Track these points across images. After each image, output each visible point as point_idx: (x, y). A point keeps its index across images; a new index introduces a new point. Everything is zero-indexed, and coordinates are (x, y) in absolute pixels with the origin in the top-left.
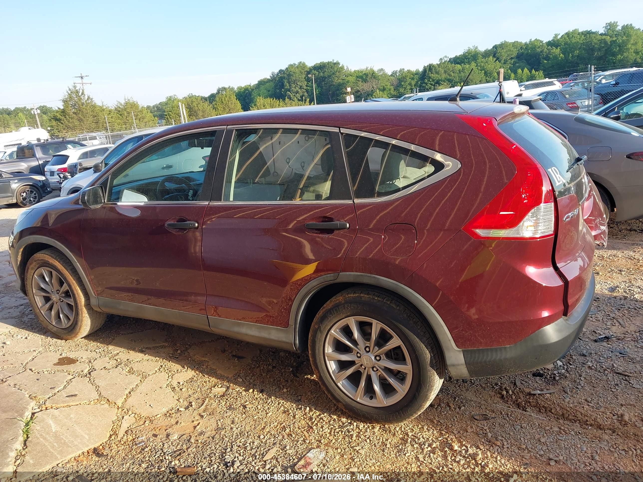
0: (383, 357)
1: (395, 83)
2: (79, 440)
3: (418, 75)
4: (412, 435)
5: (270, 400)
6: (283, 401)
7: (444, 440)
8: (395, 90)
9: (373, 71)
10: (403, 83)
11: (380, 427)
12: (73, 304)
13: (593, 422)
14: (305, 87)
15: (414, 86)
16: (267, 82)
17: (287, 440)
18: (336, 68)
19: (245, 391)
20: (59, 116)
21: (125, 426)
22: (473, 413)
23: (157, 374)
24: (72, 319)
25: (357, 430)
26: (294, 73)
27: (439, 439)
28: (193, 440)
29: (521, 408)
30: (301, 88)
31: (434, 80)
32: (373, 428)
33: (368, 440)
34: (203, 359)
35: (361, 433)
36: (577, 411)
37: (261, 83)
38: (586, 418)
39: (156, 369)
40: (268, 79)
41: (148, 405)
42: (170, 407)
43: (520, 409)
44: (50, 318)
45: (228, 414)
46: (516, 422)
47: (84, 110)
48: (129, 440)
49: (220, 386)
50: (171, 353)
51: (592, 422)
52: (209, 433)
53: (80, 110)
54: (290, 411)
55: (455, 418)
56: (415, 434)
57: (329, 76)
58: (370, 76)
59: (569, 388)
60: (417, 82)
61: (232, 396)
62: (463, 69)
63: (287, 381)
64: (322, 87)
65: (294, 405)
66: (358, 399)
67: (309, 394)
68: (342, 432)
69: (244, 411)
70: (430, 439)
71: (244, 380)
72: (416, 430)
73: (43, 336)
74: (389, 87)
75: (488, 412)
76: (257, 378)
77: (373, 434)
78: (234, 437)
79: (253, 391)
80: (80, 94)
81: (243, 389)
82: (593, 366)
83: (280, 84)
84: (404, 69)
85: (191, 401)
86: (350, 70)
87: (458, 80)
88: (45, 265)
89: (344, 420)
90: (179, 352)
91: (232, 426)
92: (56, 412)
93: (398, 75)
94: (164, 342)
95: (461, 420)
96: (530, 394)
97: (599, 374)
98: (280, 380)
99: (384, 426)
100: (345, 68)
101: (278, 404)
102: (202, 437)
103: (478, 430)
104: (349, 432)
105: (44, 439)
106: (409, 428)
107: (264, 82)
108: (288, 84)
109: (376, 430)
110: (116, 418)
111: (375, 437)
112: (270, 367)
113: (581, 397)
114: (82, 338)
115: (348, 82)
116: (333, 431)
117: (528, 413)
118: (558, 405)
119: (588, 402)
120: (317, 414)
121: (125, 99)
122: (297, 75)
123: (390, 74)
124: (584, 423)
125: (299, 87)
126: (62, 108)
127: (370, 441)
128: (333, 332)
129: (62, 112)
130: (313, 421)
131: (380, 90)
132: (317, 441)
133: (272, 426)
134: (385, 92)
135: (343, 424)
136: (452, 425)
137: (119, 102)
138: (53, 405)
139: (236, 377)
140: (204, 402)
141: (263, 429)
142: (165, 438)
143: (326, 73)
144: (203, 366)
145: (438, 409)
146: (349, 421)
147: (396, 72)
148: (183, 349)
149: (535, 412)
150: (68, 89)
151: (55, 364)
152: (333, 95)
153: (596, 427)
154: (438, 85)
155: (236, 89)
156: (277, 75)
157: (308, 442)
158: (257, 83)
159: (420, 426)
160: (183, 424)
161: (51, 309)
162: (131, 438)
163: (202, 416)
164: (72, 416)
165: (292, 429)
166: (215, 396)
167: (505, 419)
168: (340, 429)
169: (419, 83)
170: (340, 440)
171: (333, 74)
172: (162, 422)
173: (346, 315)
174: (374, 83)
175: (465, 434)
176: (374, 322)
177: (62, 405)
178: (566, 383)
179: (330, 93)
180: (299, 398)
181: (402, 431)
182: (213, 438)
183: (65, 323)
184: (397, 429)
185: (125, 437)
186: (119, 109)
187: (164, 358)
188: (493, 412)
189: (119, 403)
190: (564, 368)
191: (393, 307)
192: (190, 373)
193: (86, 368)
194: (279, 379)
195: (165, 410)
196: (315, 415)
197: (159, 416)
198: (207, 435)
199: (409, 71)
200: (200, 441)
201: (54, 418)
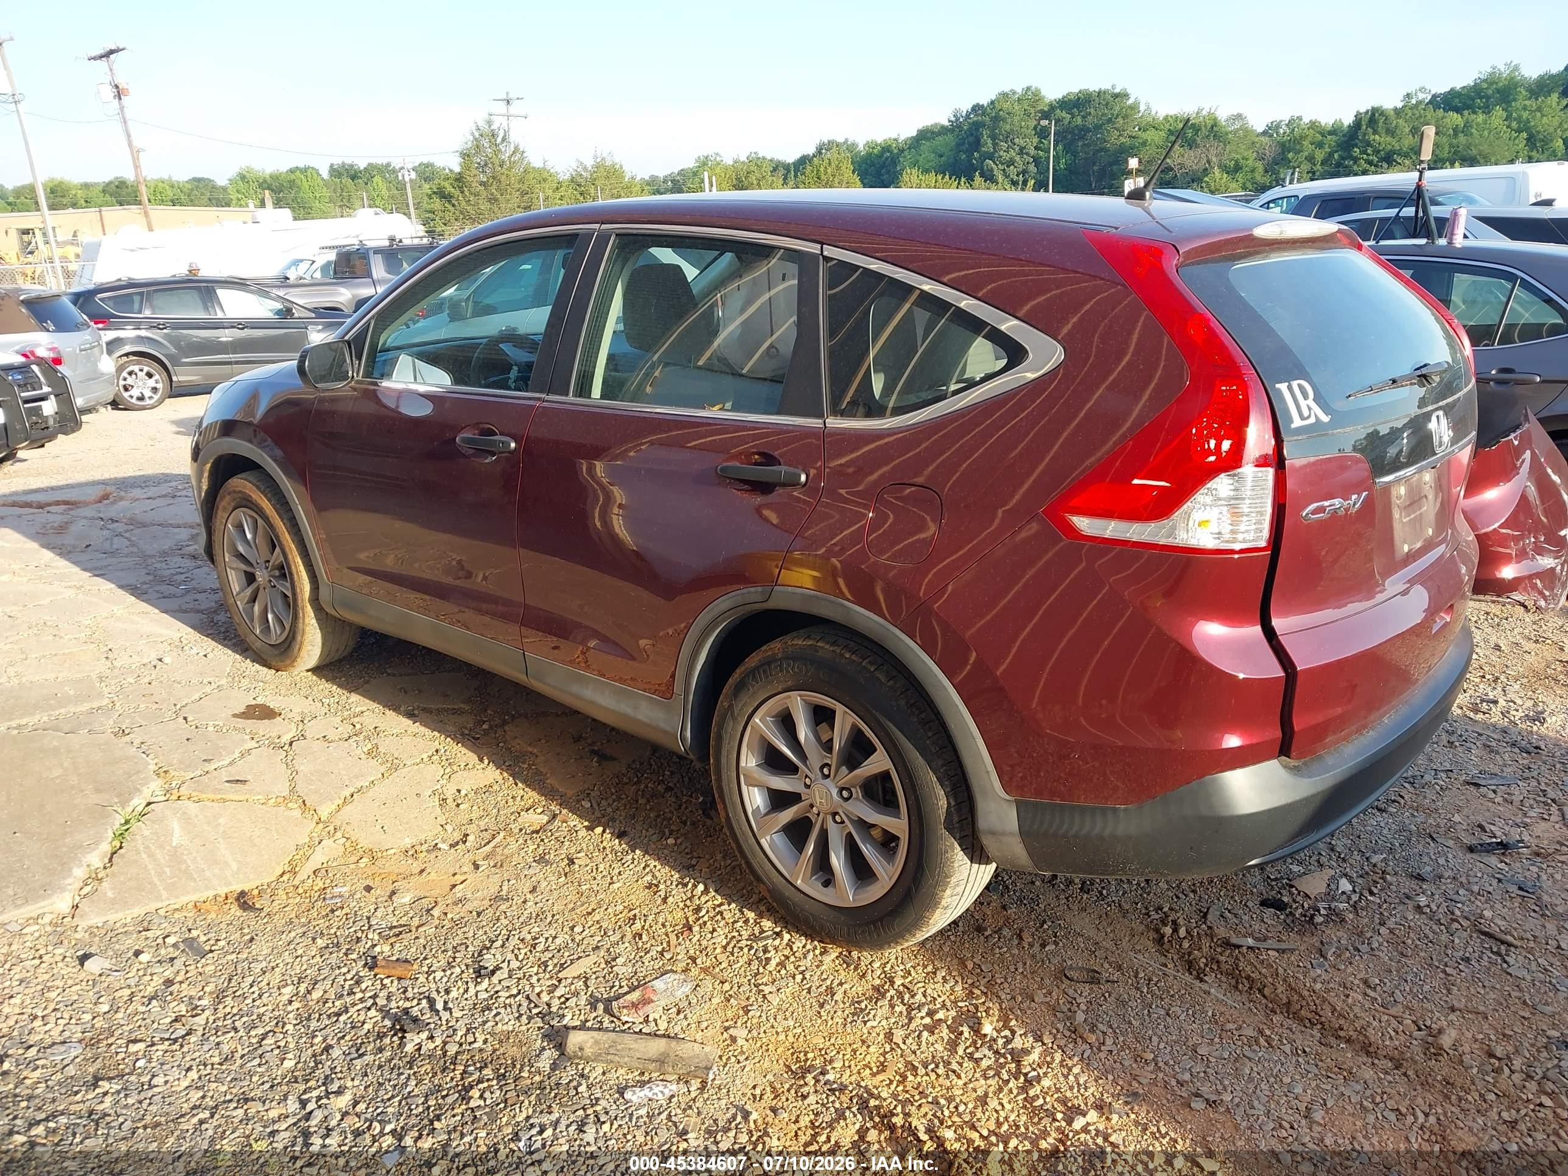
0: (857, 792)
1: (1269, 154)
2: (216, 871)
3: (1336, 135)
4: (903, 985)
5: (630, 857)
6: (656, 863)
7: (972, 1008)
8: (1266, 171)
9: (1215, 119)
10: (1290, 155)
11: (841, 953)
12: (289, 594)
13: (1354, 1035)
14: (1033, 152)
15: (1322, 164)
16: (939, 134)
17: (627, 945)
18: (1117, 108)
19: (588, 828)
20: (449, 189)
21: (319, 858)
22: (1069, 963)
23: (422, 765)
24: (287, 627)
25: (787, 952)
26: (1009, 114)
27: (960, 1004)
28: (436, 912)
29: (1195, 973)
30: (1022, 151)
31: (1379, 152)
32: (824, 952)
33: (799, 978)
34: (530, 749)
35: (792, 959)
36: (1324, 1000)
37: (925, 135)
38: (1342, 1022)
39: (425, 756)
40: (943, 127)
41: (379, 827)
42: (423, 838)
43: (1191, 974)
44: (252, 620)
45: (532, 871)
46: (1162, 999)
47: (504, 177)
48: (316, 888)
49: (539, 810)
50: (469, 726)
51: (1351, 1033)
52: (475, 903)
53: (494, 178)
54: (662, 887)
55: (1020, 965)
56: (910, 982)
57: (1098, 128)
58: (1204, 132)
59: (1337, 948)
60: (1331, 154)
61: (557, 834)
62: (1467, 125)
63: (685, 823)
64: (1075, 154)
65: (677, 876)
66: (799, 882)
67: (719, 856)
68: (751, 948)
69: (567, 869)
70: (940, 1000)
71: (595, 805)
72: (918, 975)
73: (238, 656)
74: (1250, 162)
75: (1106, 966)
76: (625, 805)
77: (818, 967)
78: (521, 920)
79: (604, 831)
80: (499, 140)
81: (586, 824)
82: (1428, 906)
83: (971, 139)
84: (1300, 118)
85: (468, 832)
86: (1153, 113)
87: (1446, 155)
88: (244, 503)
89: (767, 924)
90: (485, 726)
91: (529, 896)
92: (192, 808)
93: (1282, 131)
94: (463, 702)
95: (1032, 973)
96: (1227, 944)
97: (1435, 927)
98: (671, 819)
99: (850, 953)
100: (1142, 108)
101: (644, 868)
102: (457, 909)
103: (1061, 1002)
104: (766, 951)
105: (149, 856)
106: (902, 967)
107: (933, 133)
108: (989, 141)
109: (828, 959)
110: (307, 840)
111: (819, 973)
112: (661, 788)
113: (1357, 971)
114: (308, 671)
115: (1144, 144)
116: (732, 945)
117: (1205, 987)
118: (1284, 980)
119: (1369, 987)
120: (716, 902)
121: (596, 157)
122: (1016, 119)
123: (1260, 130)
124: (1331, 1033)
125: (1017, 149)
126: (457, 169)
127: (804, 978)
128: (757, 721)
129: (456, 180)
130: (701, 914)
131: (1224, 169)
132: (689, 958)
133: (610, 910)
134: (1240, 176)
135: (762, 932)
136: (1006, 979)
137: (582, 164)
138: (194, 794)
139: (582, 796)
140: (494, 837)
141: (589, 914)
142: (386, 898)
143: (1090, 118)
144: (524, 763)
145: (990, 939)
146: (778, 929)
147: (1278, 126)
148: (497, 721)
149: (1224, 986)
150: (474, 128)
151: (235, 716)
152: (1102, 174)
153: (1358, 1047)
154: (1385, 165)
155: (861, 147)
156: (968, 116)
157: (668, 956)
158: (914, 134)
159: (930, 968)
160: (433, 876)
161: (253, 599)
162: (321, 885)
163: (477, 867)
164: (221, 821)
165: (647, 924)
166: (521, 830)
167: (1137, 989)
168: (749, 943)
169: (1336, 156)
170: (739, 965)
171: (1110, 121)
172: (393, 865)
173: (785, 686)
174: (1213, 151)
175: (1025, 1006)
176: (840, 708)
177: (211, 796)
178: (1336, 935)
179: (1095, 168)
180: (694, 862)
181: (884, 972)
182: (479, 914)
183: (276, 635)
184: (876, 965)
185: (310, 881)
186: (579, 180)
187: (449, 736)
188: (1119, 968)
189: (324, 812)
190: (1349, 898)
191: (878, 679)
192: (489, 774)
193: (290, 730)
194: (669, 815)
195: (408, 842)
196: (710, 903)
197: (392, 851)
198: (469, 906)
199: (1313, 125)
200: (449, 916)
201: (186, 819)
